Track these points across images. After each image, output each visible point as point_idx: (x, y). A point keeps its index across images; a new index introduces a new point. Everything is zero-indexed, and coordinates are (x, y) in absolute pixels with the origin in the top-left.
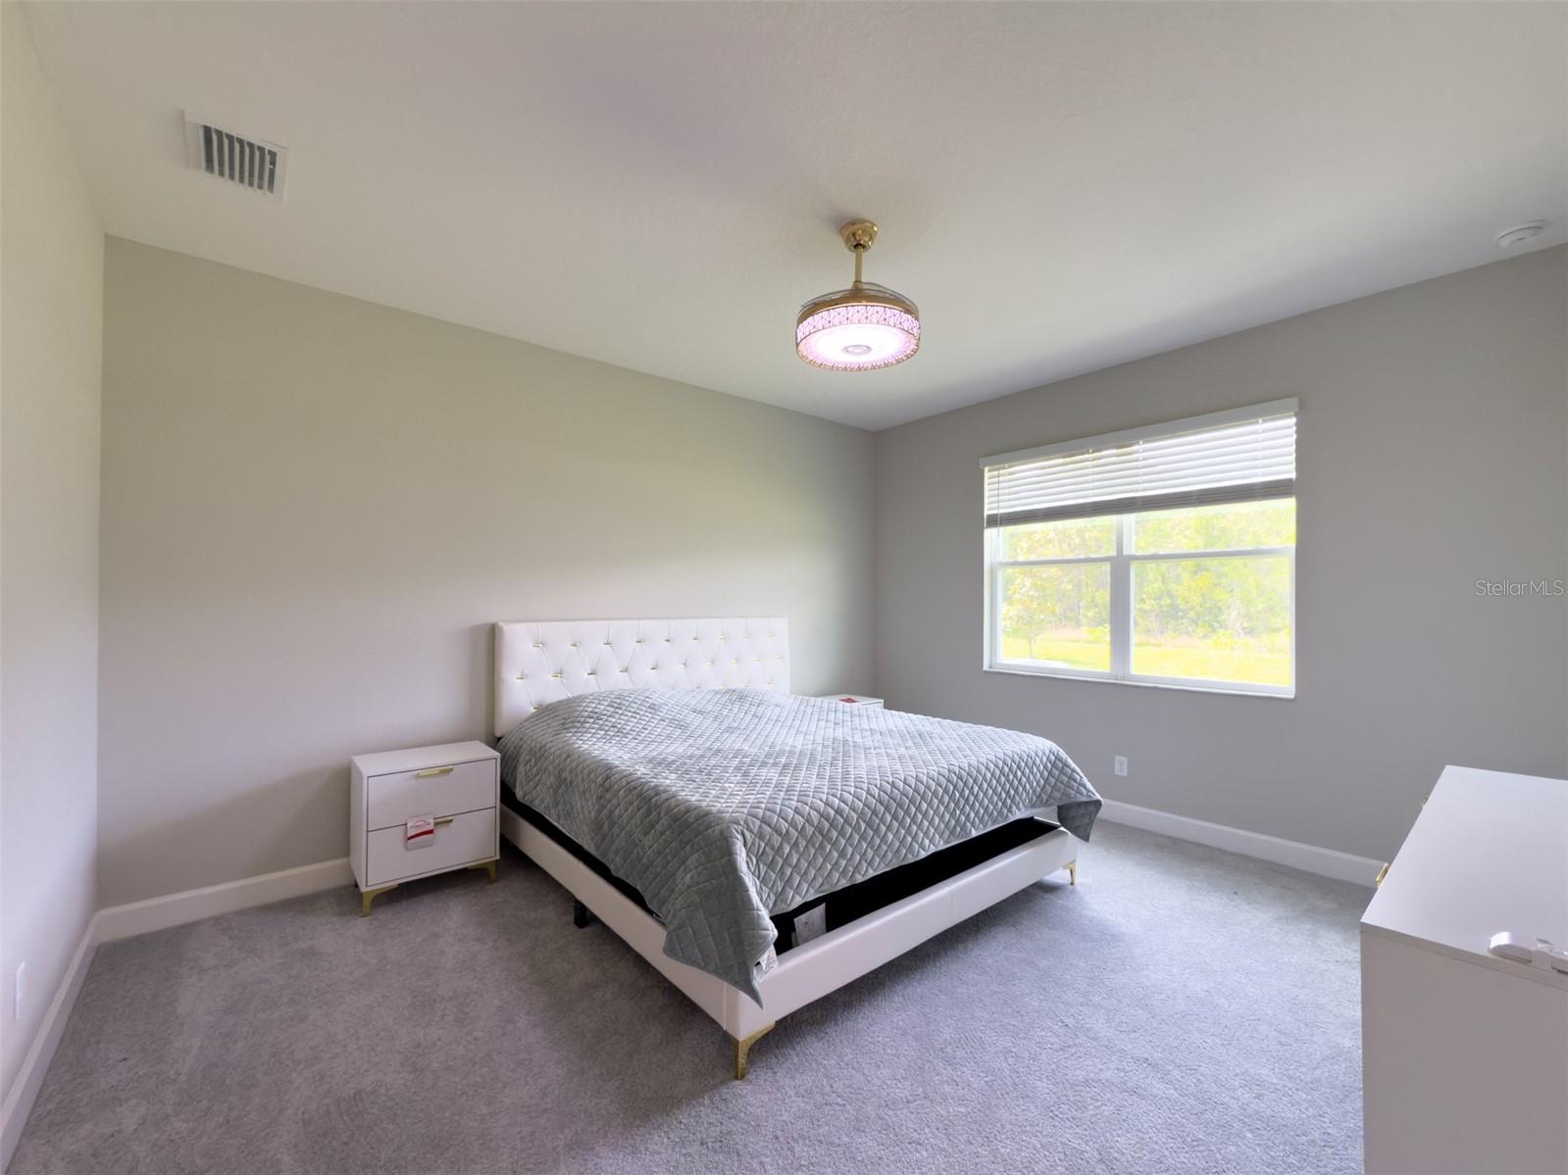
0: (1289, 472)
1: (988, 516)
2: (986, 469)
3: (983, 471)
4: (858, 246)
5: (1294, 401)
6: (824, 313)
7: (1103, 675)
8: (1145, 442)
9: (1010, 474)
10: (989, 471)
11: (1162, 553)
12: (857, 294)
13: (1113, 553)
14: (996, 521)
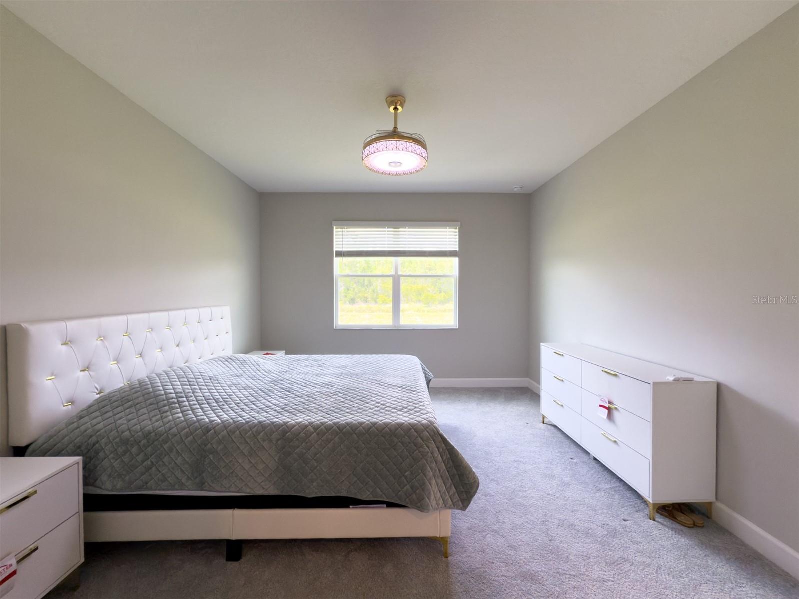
0: (456, 248)
1: (336, 251)
2: (335, 227)
3: (333, 228)
5: (459, 223)
6: (403, 142)
7: (390, 326)
9: (348, 232)
10: (336, 228)
11: (412, 274)
12: (394, 135)
13: (393, 273)
14: (340, 254)
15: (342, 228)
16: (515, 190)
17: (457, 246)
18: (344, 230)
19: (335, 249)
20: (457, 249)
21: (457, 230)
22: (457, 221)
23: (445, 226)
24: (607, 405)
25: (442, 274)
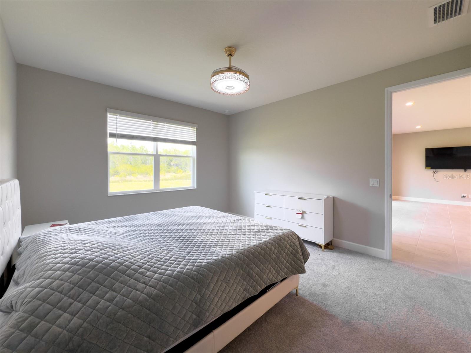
1: (110, 133)
3: (107, 114)
4: (231, 55)
8: (166, 124)
10: (109, 114)
12: (230, 69)
13: (155, 153)
14: (113, 135)
15: (116, 115)
16: (226, 112)
17: (196, 139)
18: (117, 117)
19: (109, 131)
20: (196, 141)
21: (195, 129)
22: (196, 124)
23: (188, 126)
24: (301, 213)
25: (186, 155)
